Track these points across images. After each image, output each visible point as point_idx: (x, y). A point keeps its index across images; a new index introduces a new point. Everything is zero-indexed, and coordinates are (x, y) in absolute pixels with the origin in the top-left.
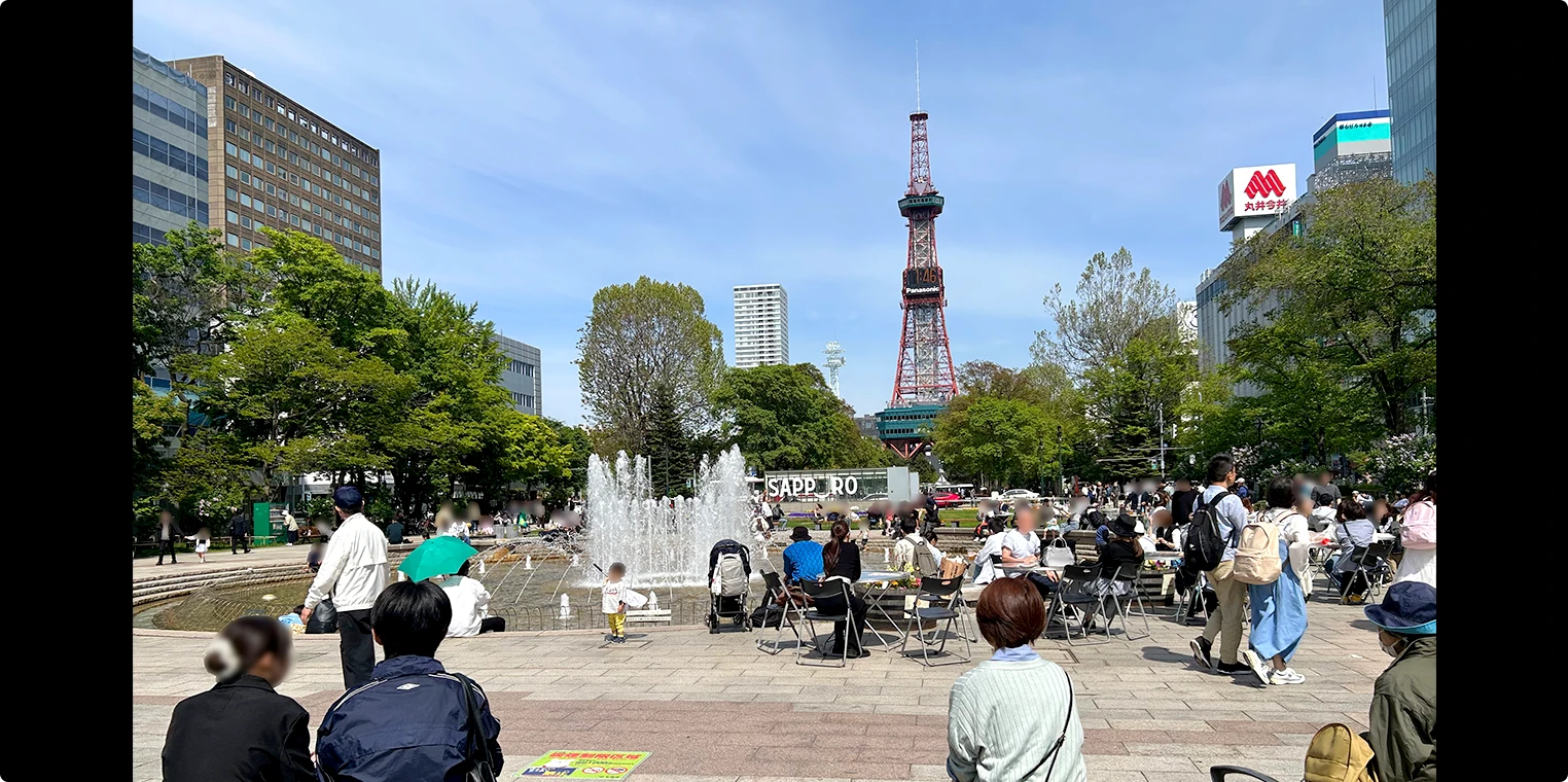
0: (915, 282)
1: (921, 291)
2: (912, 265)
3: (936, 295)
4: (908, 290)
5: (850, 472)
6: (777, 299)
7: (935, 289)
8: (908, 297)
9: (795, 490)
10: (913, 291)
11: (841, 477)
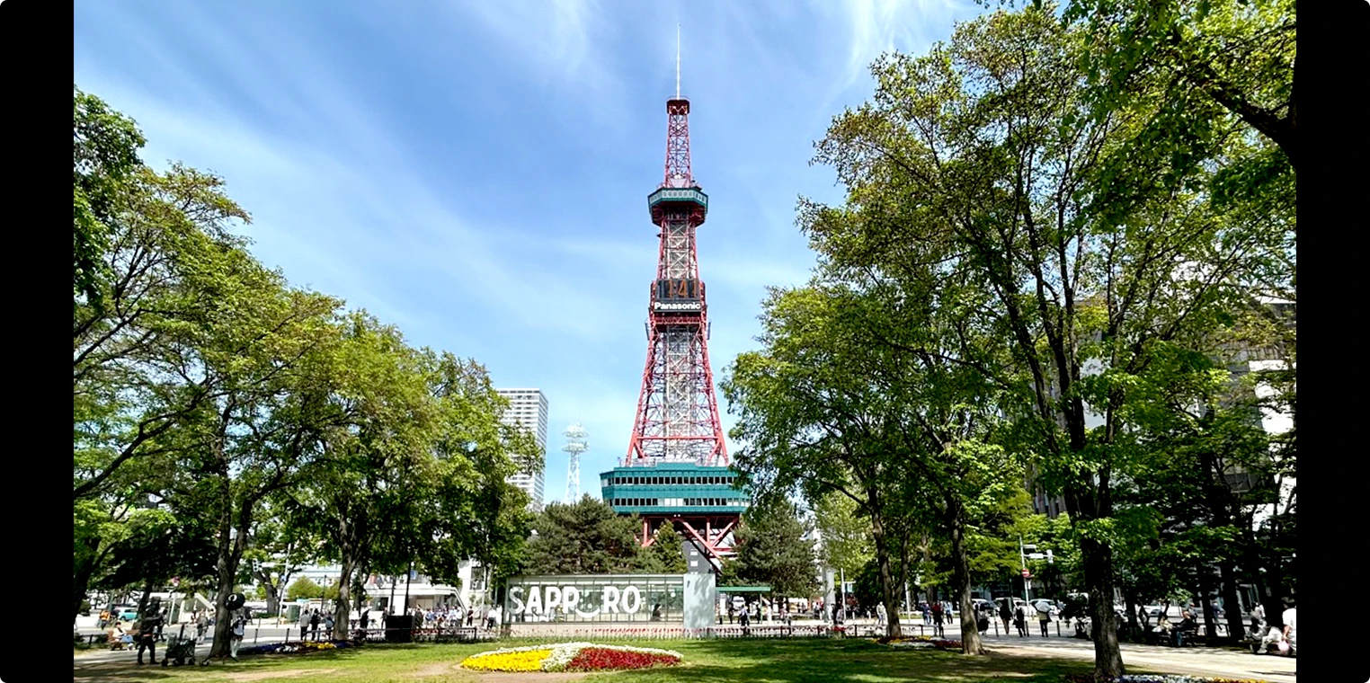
0: (667, 295)
1: (674, 307)
2: (664, 275)
3: (696, 314)
4: (657, 305)
5: (630, 579)
6: (536, 403)
7: (694, 307)
8: (658, 314)
9: (549, 604)
10: (664, 307)
11: (617, 586)
